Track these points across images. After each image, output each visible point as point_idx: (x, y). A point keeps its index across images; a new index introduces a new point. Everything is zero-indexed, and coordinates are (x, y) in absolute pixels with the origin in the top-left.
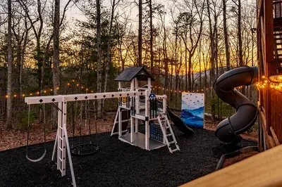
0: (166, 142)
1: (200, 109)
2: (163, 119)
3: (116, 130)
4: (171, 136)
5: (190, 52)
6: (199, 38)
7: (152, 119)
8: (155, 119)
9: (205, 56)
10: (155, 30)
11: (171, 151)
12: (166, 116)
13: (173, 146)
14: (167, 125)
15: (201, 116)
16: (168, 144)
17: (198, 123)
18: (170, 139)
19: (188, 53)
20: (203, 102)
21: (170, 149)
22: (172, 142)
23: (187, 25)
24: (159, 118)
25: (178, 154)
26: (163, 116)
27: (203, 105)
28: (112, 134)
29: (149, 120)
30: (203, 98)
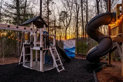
0: (55, 65)
1: (74, 48)
2: (54, 49)
3: (22, 61)
4: (59, 61)
5: (66, 27)
6: (69, 22)
7: (45, 49)
8: (47, 49)
9: (72, 30)
10: (50, 11)
11: (59, 71)
12: (55, 48)
13: (60, 67)
14: (56, 54)
15: (74, 51)
16: (57, 66)
17: (73, 55)
18: (58, 63)
19: (65, 28)
20: (75, 44)
21: (58, 69)
22: (60, 65)
23: (65, 16)
24: (50, 49)
25: (64, 72)
26: (53, 48)
27: (75, 46)
28: (19, 64)
29: (43, 49)
30: (75, 42)
